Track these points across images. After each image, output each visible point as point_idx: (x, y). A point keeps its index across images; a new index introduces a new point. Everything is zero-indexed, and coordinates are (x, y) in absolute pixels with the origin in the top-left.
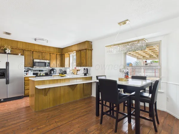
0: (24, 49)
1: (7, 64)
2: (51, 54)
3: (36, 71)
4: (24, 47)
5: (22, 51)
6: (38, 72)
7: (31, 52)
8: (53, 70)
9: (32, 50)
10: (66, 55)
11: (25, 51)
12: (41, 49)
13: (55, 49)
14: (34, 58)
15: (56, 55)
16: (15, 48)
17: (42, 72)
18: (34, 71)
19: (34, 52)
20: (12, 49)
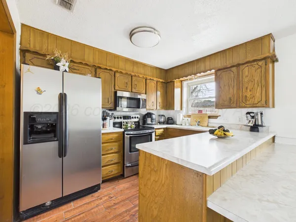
0: (97, 65)
1: (63, 98)
2: (148, 81)
3: (118, 118)
4: (97, 61)
5: (93, 70)
6: (122, 120)
7: (111, 72)
8: (149, 115)
9: (114, 70)
10: (177, 83)
11: (98, 70)
12: (129, 68)
13: (155, 71)
14: (117, 88)
15: (156, 83)
16: (77, 61)
17: (129, 120)
18: (115, 118)
19: (117, 75)
20: (72, 64)
